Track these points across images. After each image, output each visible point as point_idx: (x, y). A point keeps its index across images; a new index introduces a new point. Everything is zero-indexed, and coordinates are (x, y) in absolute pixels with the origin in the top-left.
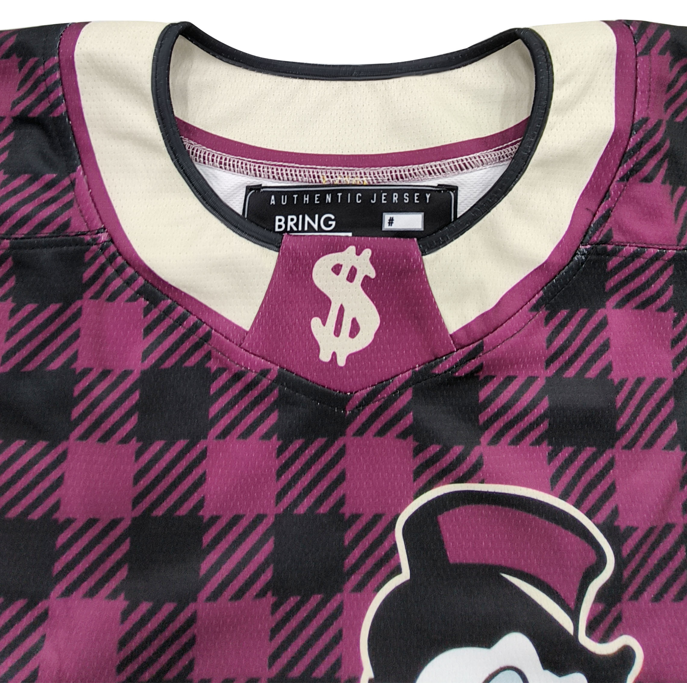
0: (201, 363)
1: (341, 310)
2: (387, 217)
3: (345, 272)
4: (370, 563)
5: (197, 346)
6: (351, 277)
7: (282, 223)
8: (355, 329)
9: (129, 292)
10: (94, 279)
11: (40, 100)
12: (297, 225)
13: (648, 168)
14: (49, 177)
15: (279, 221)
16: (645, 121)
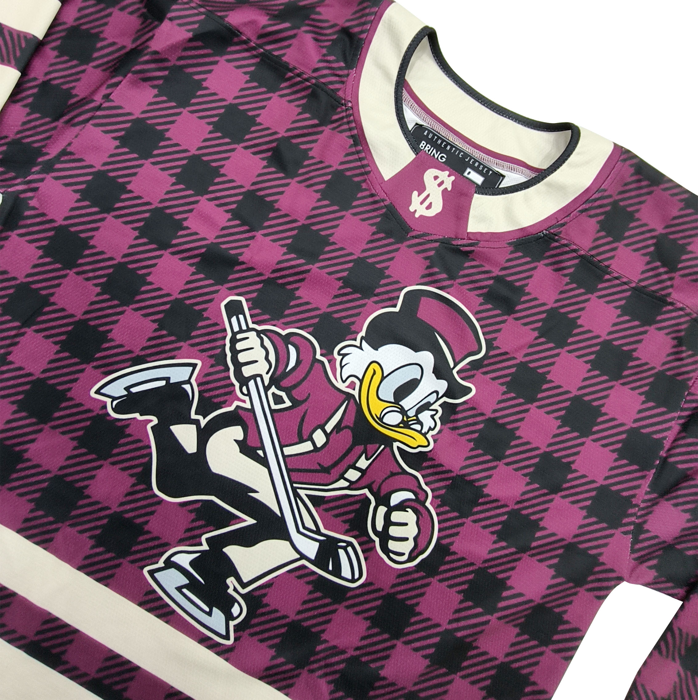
0: (359, 183)
1: (428, 196)
2: (468, 170)
3: (439, 181)
4: (386, 296)
5: (362, 174)
6: (440, 185)
8: (429, 207)
9: (348, 133)
10: (337, 121)
11: (359, 26)
12: (429, 150)
13: (593, 212)
14: (342, 64)
15: (423, 144)
16: (605, 190)
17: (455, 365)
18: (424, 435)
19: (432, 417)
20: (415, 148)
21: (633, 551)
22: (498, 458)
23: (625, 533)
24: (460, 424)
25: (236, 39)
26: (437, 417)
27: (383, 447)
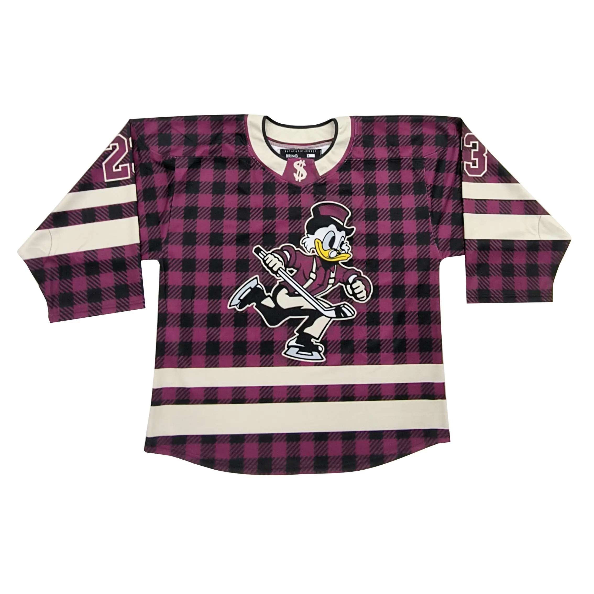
0: (273, 181)
1: (299, 172)
2: (308, 155)
3: (300, 165)
4: (306, 215)
5: (273, 178)
6: (301, 166)
8: (302, 175)
9: (260, 168)
10: (253, 166)
11: (241, 130)
12: (290, 156)
13: (358, 144)
14: (243, 146)
15: (287, 155)
16: (357, 135)
17: (344, 223)
18: (348, 253)
19: (347, 245)
20: (286, 159)
21: (439, 248)
22: (377, 245)
23: (433, 244)
24: (357, 242)
25: (202, 160)
26: (348, 245)
27: (336, 266)
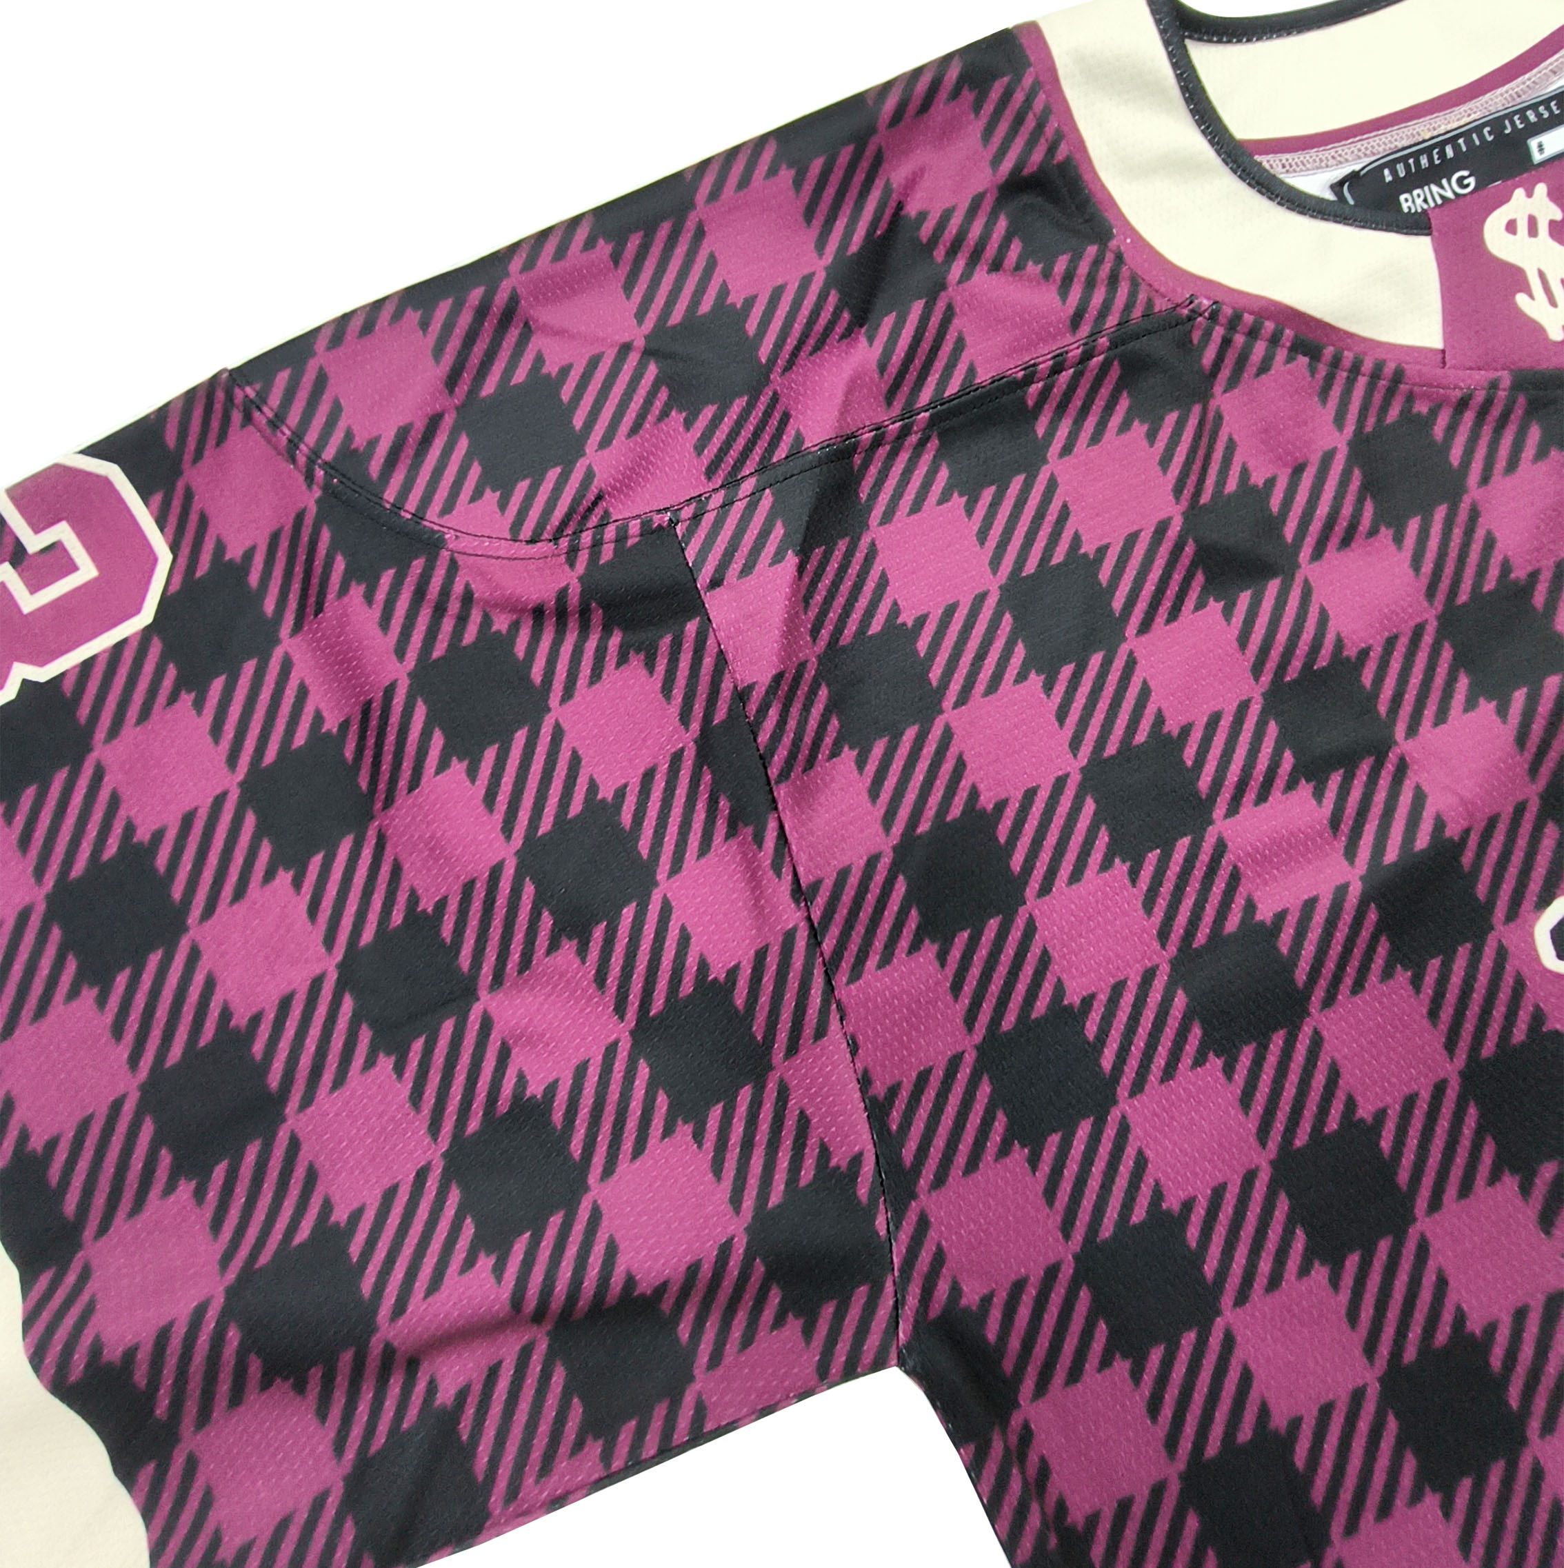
0: (1406, 413)
1: (1541, 275)
2: (1533, 143)
3: (1522, 226)
5: (1391, 392)
6: (1532, 230)
7: (1410, 203)
12: (1425, 201)
14: (1092, 250)
15: (1404, 200)
25: (858, 460)
